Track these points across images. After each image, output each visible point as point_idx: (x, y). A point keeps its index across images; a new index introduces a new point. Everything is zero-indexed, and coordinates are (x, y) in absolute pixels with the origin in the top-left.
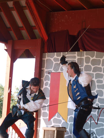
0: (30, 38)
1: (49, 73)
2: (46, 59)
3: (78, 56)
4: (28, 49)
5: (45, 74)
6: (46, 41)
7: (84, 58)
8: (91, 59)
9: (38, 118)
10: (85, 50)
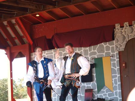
0: (21, 44)
2: (33, 57)
3: (54, 52)
4: (21, 52)
6: (32, 45)
8: (63, 53)
9: (33, 97)
10: (58, 47)
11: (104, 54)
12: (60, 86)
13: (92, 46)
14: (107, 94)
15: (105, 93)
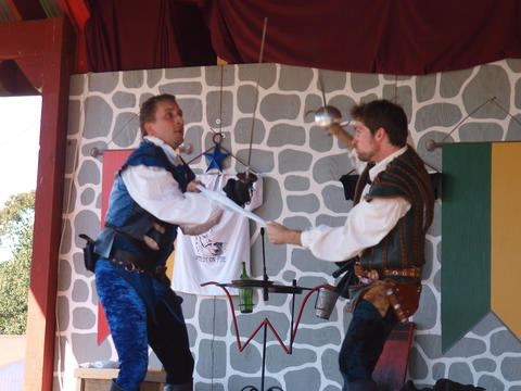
0: (18, 17)
1: (96, 154)
2: (82, 98)
3: (210, 82)
4: (12, 61)
5: (82, 159)
6: (82, 27)
7: (234, 89)
8: (263, 93)
9: (57, 334)
10: (236, 58)
11: (505, 124)
12: (223, 286)
13: (439, 76)
14: (498, 360)
15: (487, 354)
